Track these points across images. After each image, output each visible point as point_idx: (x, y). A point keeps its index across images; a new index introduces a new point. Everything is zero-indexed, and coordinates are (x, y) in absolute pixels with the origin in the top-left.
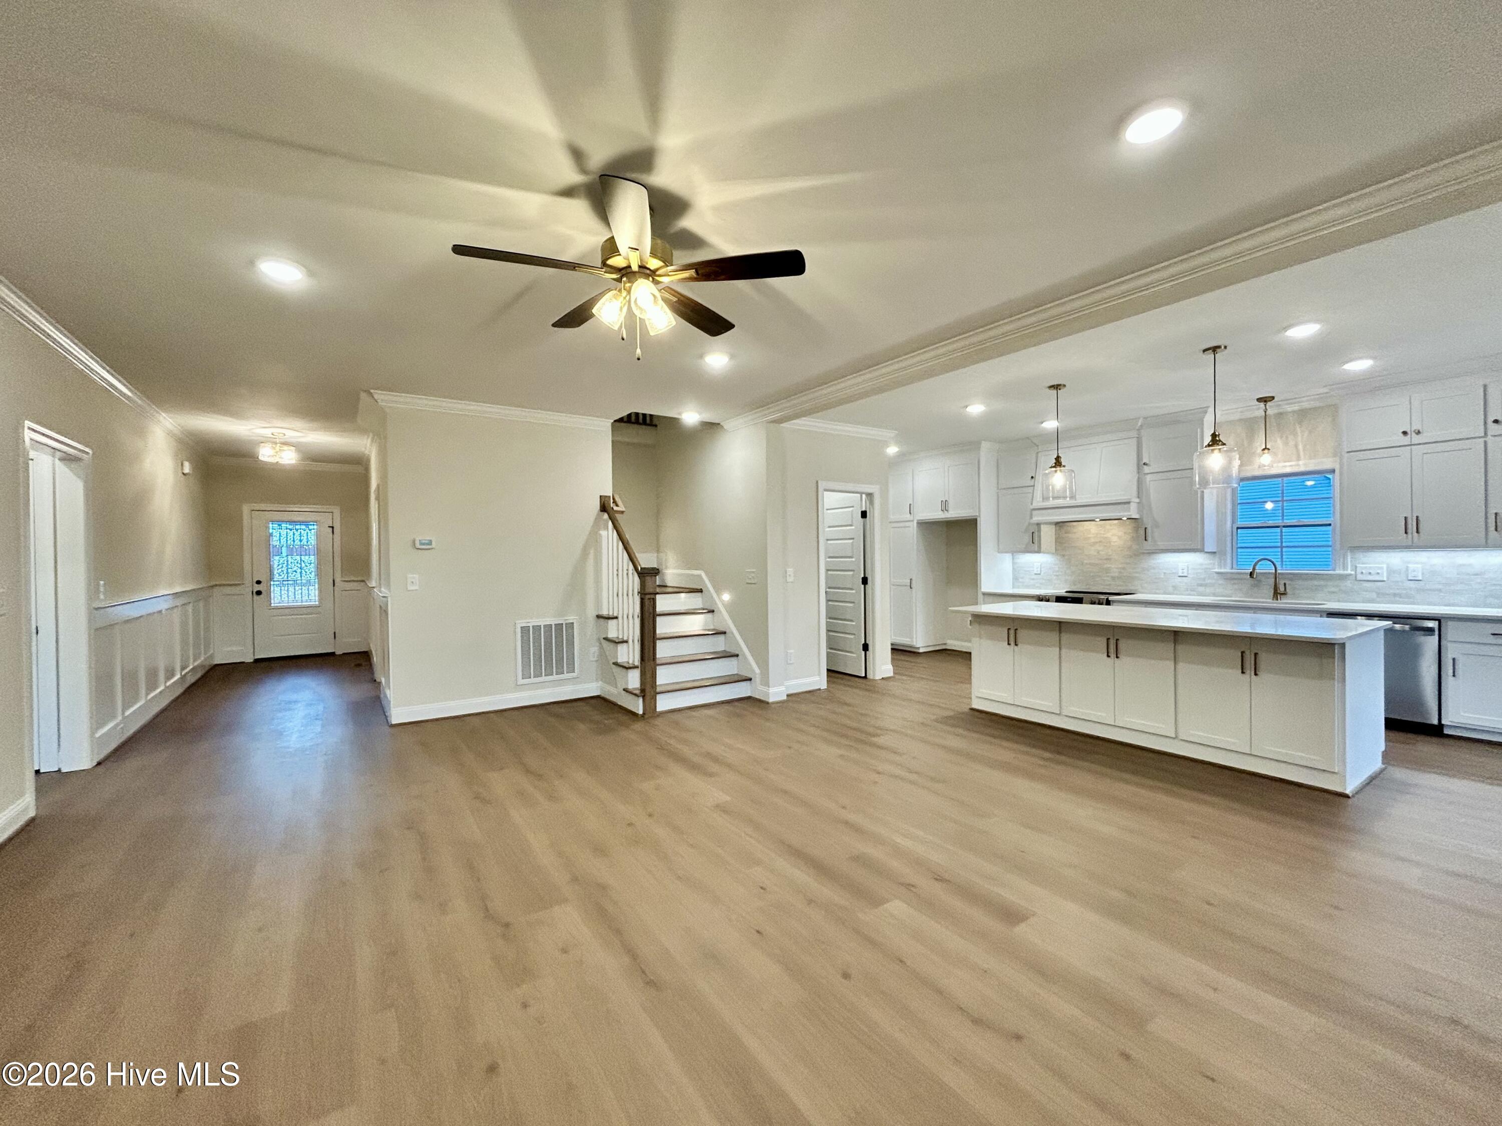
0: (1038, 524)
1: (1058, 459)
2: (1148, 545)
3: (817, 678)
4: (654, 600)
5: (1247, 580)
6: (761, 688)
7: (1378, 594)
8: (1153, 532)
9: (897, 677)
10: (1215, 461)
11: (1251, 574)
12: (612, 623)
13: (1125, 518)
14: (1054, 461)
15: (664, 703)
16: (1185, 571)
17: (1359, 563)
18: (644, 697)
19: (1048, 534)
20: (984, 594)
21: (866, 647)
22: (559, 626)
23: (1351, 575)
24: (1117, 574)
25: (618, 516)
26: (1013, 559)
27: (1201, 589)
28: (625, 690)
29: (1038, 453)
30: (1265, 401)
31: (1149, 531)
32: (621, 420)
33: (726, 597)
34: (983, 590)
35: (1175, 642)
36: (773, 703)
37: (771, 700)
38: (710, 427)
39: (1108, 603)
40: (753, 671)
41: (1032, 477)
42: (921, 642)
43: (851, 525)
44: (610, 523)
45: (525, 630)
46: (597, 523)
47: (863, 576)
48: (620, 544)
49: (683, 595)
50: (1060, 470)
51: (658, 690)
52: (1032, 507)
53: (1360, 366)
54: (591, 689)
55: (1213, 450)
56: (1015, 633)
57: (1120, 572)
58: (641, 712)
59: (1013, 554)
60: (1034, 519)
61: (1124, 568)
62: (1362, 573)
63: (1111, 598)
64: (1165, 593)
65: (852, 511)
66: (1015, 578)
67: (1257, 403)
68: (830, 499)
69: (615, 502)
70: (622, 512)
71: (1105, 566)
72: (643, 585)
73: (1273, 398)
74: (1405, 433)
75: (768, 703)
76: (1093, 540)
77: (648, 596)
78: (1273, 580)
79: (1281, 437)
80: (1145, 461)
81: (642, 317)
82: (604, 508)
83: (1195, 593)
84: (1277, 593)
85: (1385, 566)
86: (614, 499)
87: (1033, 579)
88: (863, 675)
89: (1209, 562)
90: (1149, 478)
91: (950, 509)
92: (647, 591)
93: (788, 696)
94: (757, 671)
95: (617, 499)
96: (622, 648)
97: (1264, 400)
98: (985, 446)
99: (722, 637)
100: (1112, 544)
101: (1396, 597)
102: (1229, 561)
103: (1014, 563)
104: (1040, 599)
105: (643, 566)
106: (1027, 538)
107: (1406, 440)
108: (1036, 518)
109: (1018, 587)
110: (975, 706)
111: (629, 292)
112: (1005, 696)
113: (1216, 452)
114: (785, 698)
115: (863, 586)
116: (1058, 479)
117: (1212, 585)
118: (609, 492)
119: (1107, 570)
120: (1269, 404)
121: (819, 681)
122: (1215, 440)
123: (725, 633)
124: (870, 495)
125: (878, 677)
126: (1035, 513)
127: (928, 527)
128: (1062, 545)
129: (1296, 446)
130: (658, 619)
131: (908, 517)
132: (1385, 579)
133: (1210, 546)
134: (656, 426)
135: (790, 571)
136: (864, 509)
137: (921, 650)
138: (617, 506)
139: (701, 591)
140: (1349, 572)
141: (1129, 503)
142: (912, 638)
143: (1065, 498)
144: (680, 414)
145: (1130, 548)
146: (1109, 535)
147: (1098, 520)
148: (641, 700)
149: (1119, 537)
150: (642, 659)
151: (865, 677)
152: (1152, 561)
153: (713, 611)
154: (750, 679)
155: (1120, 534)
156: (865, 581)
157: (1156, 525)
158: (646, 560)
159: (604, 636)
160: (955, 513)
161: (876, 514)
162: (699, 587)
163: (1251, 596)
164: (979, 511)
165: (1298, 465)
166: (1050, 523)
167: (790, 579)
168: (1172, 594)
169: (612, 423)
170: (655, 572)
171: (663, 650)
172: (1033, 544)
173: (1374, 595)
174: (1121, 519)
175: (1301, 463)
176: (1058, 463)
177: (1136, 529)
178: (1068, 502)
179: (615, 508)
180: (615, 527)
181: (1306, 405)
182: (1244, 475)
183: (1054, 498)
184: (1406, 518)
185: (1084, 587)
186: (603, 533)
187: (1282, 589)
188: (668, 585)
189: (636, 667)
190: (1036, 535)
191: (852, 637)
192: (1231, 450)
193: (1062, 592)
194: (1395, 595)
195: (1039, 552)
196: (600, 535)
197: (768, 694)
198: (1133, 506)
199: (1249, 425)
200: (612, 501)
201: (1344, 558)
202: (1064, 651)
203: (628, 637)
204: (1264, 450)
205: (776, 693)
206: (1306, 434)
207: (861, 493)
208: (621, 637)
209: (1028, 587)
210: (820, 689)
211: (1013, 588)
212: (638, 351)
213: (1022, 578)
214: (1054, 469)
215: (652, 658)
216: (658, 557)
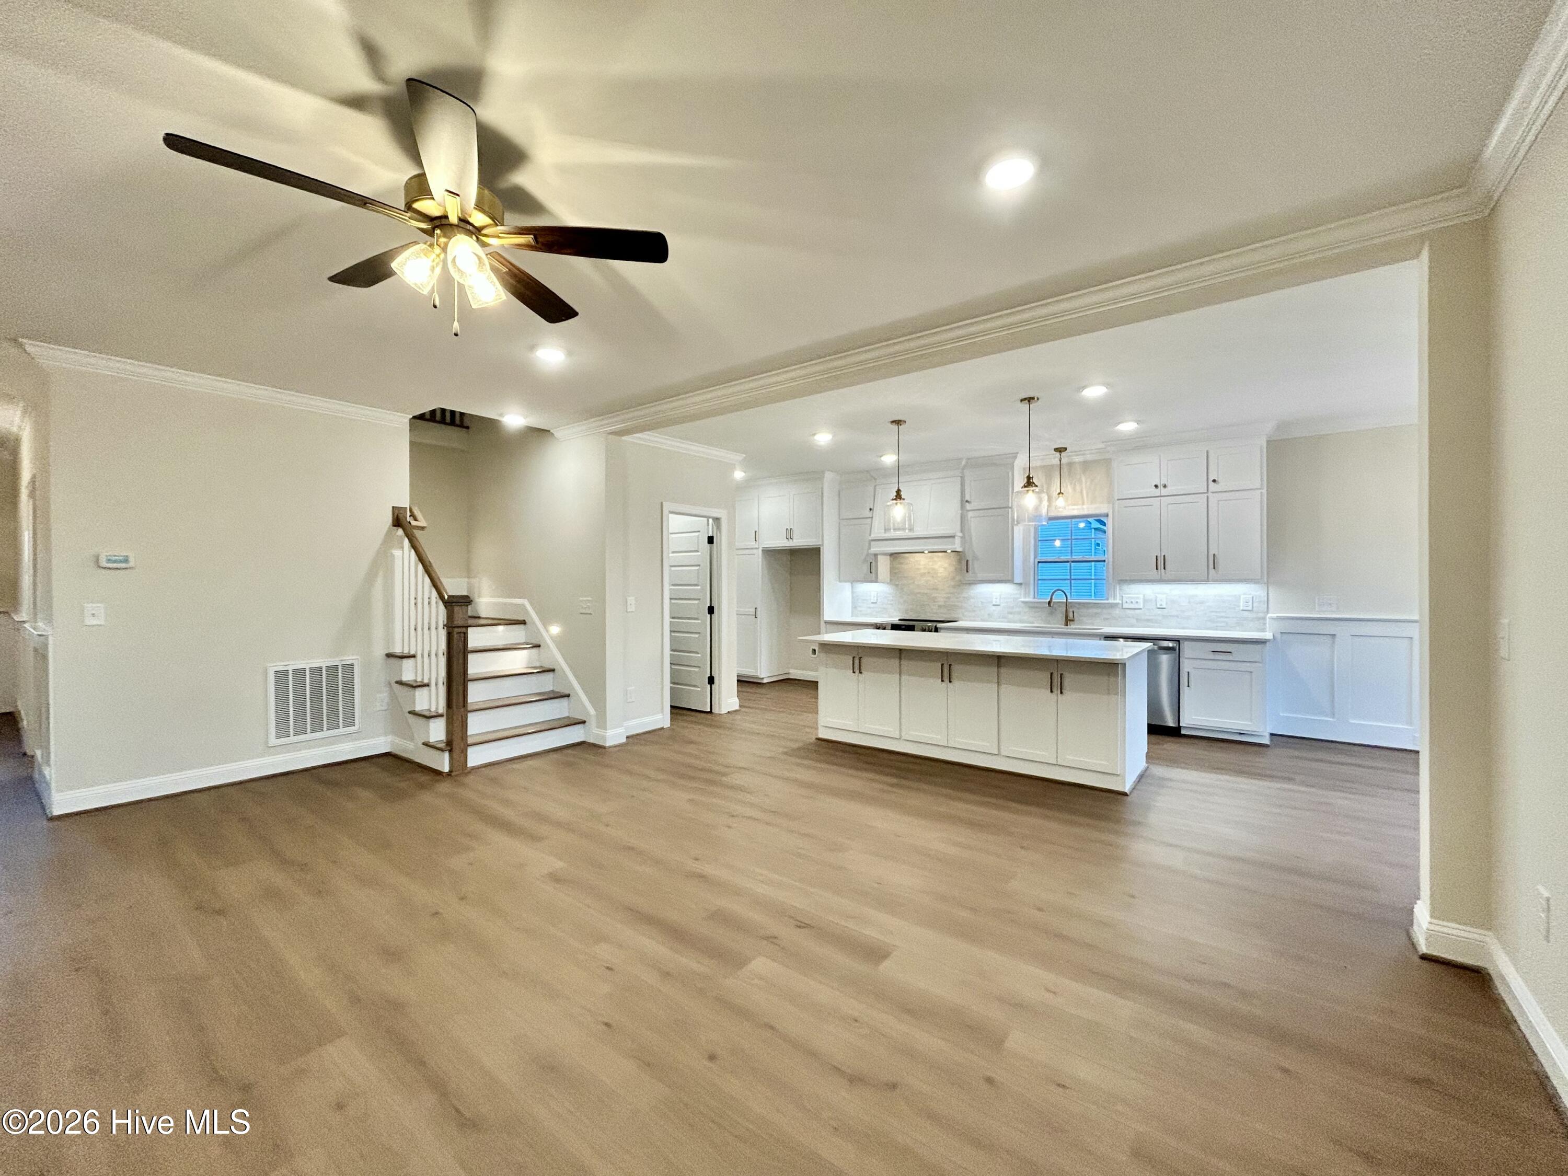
0: (876, 555)
1: (898, 491)
2: (969, 576)
3: (659, 716)
4: (465, 634)
5: (1046, 608)
6: (596, 731)
7: (1137, 620)
8: (973, 564)
9: (743, 710)
10: (1029, 500)
11: (1049, 603)
12: (408, 663)
13: (949, 551)
14: (895, 494)
15: (476, 757)
16: (998, 600)
17: (1125, 594)
18: (450, 751)
19: (883, 565)
20: (826, 622)
21: (711, 680)
22: (333, 669)
23: (1118, 604)
24: (942, 603)
25: (417, 533)
26: (852, 587)
27: (1010, 616)
28: (426, 744)
29: (875, 486)
30: (1060, 452)
31: (970, 563)
32: (421, 417)
33: (555, 630)
34: (825, 619)
35: (999, 666)
36: (610, 747)
37: (607, 745)
38: (538, 434)
39: (936, 630)
40: (588, 713)
41: (871, 509)
42: (765, 673)
43: (697, 551)
44: (406, 541)
45: (281, 676)
46: (388, 541)
47: (709, 605)
48: (420, 567)
49: (501, 628)
50: (901, 503)
51: (470, 741)
52: (870, 539)
53: (1128, 427)
54: (378, 744)
55: (1028, 491)
56: (860, 660)
57: (945, 602)
58: (446, 769)
59: (852, 584)
60: (872, 549)
61: (949, 598)
62: (1127, 602)
63: (939, 625)
64: (983, 620)
65: (698, 536)
66: (854, 607)
67: (1055, 453)
68: (675, 523)
69: (412, 515)
70: (423, 528)
71: (933, 595)
72: (450, 616)
73: (1066, 449)
74: (1156, 486)
75: (604, 748)
76: (922, 571)
77: (456, 630)
78: (1065, 609)
79: (1071, 484)
80: (967, 498)
81: (461, 281)
82: (398, 522)
83: (1006, 620)
84: (1068, 621)
85: (1141, 596)
86: (411, 511)
87: (870, 608)
88: (709, 710)
89: (1016, 592)
90: (970, 514)
91: (795, 536)
92: (456, 623)
93: (627, 737)
94: (592, 712)
95: (417, 512)
96: (421, 694)
97: (1060, 450)
98: (829, 476)
99: (550, 676)
100: (939, 575)
101: (1149, 622)
102: (1032, 593)
103: (853, 592)
104: (878, 627)
105: (450, 594)
106: (866, 568)
107: (1157, 492)
108: (874, 550)
109: (857, 616)
110: (821, 736)
111: (444, 249)
112: (850, 724)
113: (1030, 492)
114: (624, 740)
115: (709, 615)
116: (898, 512)
117: (1019, 613)
118: (404, 502)
119: (934, 600)
120: (1063, 454)
121: (662, 719)
122: (1029, 483)
123: (553, 670)
124: (717, 520)
125: (724, 711)
126: (873, 543)
127: (772, 554)
128: (896, 576)
129: (1081, 492)
130: (471, 657)
131: (753, 544)
132: (1141, 607)
133: (1018, 579)
134: (467, 428)
135: (631, 600)
136: (710, 534)
137: (765, 681)
138: (416, 520)
139: (523, 622)
140: (1118, 601)
141: (953, 537)
142: (756, 670)
143: (904, 529)
144: (501, 415)
145: (953, 579)
146: (936, 567)
147: (926, 552)
148: (447, 755)
149: (945, 568)
150: (449, 704)
151: (711, 712)
152: (972, 591)
153: (539, 646)
154: (584, 722)
155: (946, 565)
156: (711, 610)
157: (976, 558)
158: (454, 586)
159: (398, 679)
160: (799, 542)
161: (723, 540)
162: (521, 618)
163: (1049, 623)
164: (823, 540)
165: (1083, 509)
166: (885, 554)
167: (631, 608)
168: (987, 621)
169: (410, 420)
170: (466, 601)
171: (476, 694)
172: (871, 575)
173: (1134, 621)
174: (946, 552)
175: (1085, 507)
176: (898, 496)
177: (960, 561)
178: (907, 533)
179: (414, 523)
180: (414, 546)
181: (1089, 457)
182: (1052, 514)
183: (895, 529)
184: (1157, 556)
185: (914, 616)
186: (397, 553)
187: (1071, 615)
188: (481, 616)
189: (441, 716)
190: (873, 564)
191: (697, 670)
192: (1041, 492)
193: (895, 620)
194: (1148, 620)
195: (876, 581)
196: (392, 556)
197: (604, 738)
198: (958, 541)
199: (1048, 470)
200: (408, 514)
201: (1114, 591)
202: (903, 677)
203: (430, 679)
204: (1059, 494)
205: (614, 736)
206: (1088, 483)
207: (708, 517)
208: (419, 680)
209: (866, 615)
210: (662, 728)
211: (852, 616)
212: (456, 325)
213: (860, 607)
214: (895, 501)
215: (462, 704)
216: (468, 583)
